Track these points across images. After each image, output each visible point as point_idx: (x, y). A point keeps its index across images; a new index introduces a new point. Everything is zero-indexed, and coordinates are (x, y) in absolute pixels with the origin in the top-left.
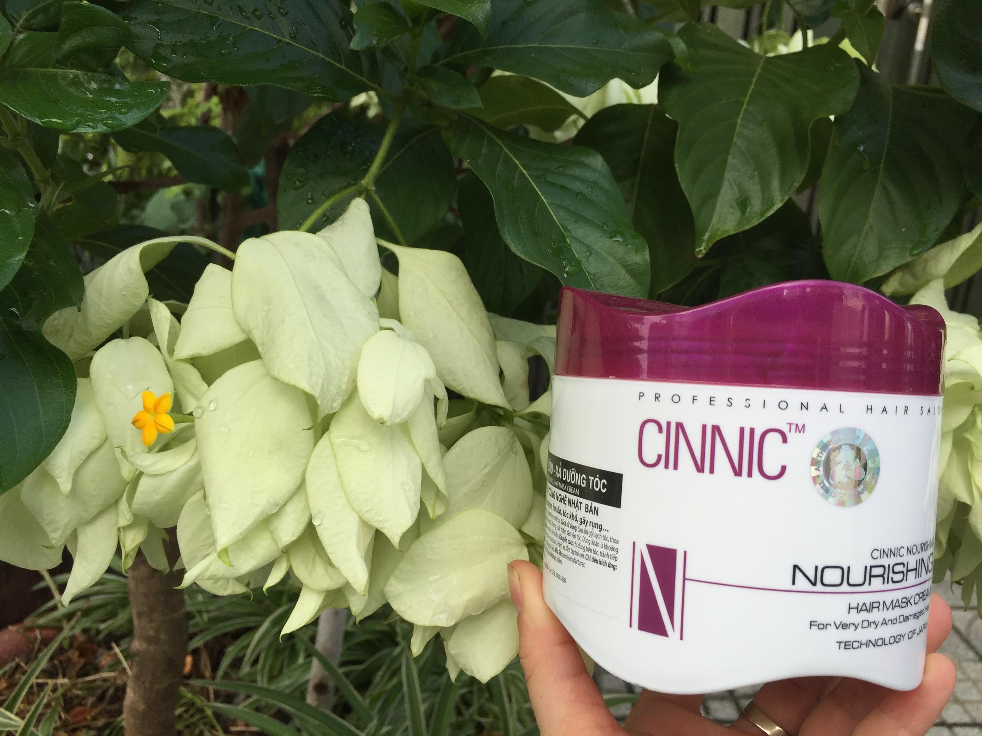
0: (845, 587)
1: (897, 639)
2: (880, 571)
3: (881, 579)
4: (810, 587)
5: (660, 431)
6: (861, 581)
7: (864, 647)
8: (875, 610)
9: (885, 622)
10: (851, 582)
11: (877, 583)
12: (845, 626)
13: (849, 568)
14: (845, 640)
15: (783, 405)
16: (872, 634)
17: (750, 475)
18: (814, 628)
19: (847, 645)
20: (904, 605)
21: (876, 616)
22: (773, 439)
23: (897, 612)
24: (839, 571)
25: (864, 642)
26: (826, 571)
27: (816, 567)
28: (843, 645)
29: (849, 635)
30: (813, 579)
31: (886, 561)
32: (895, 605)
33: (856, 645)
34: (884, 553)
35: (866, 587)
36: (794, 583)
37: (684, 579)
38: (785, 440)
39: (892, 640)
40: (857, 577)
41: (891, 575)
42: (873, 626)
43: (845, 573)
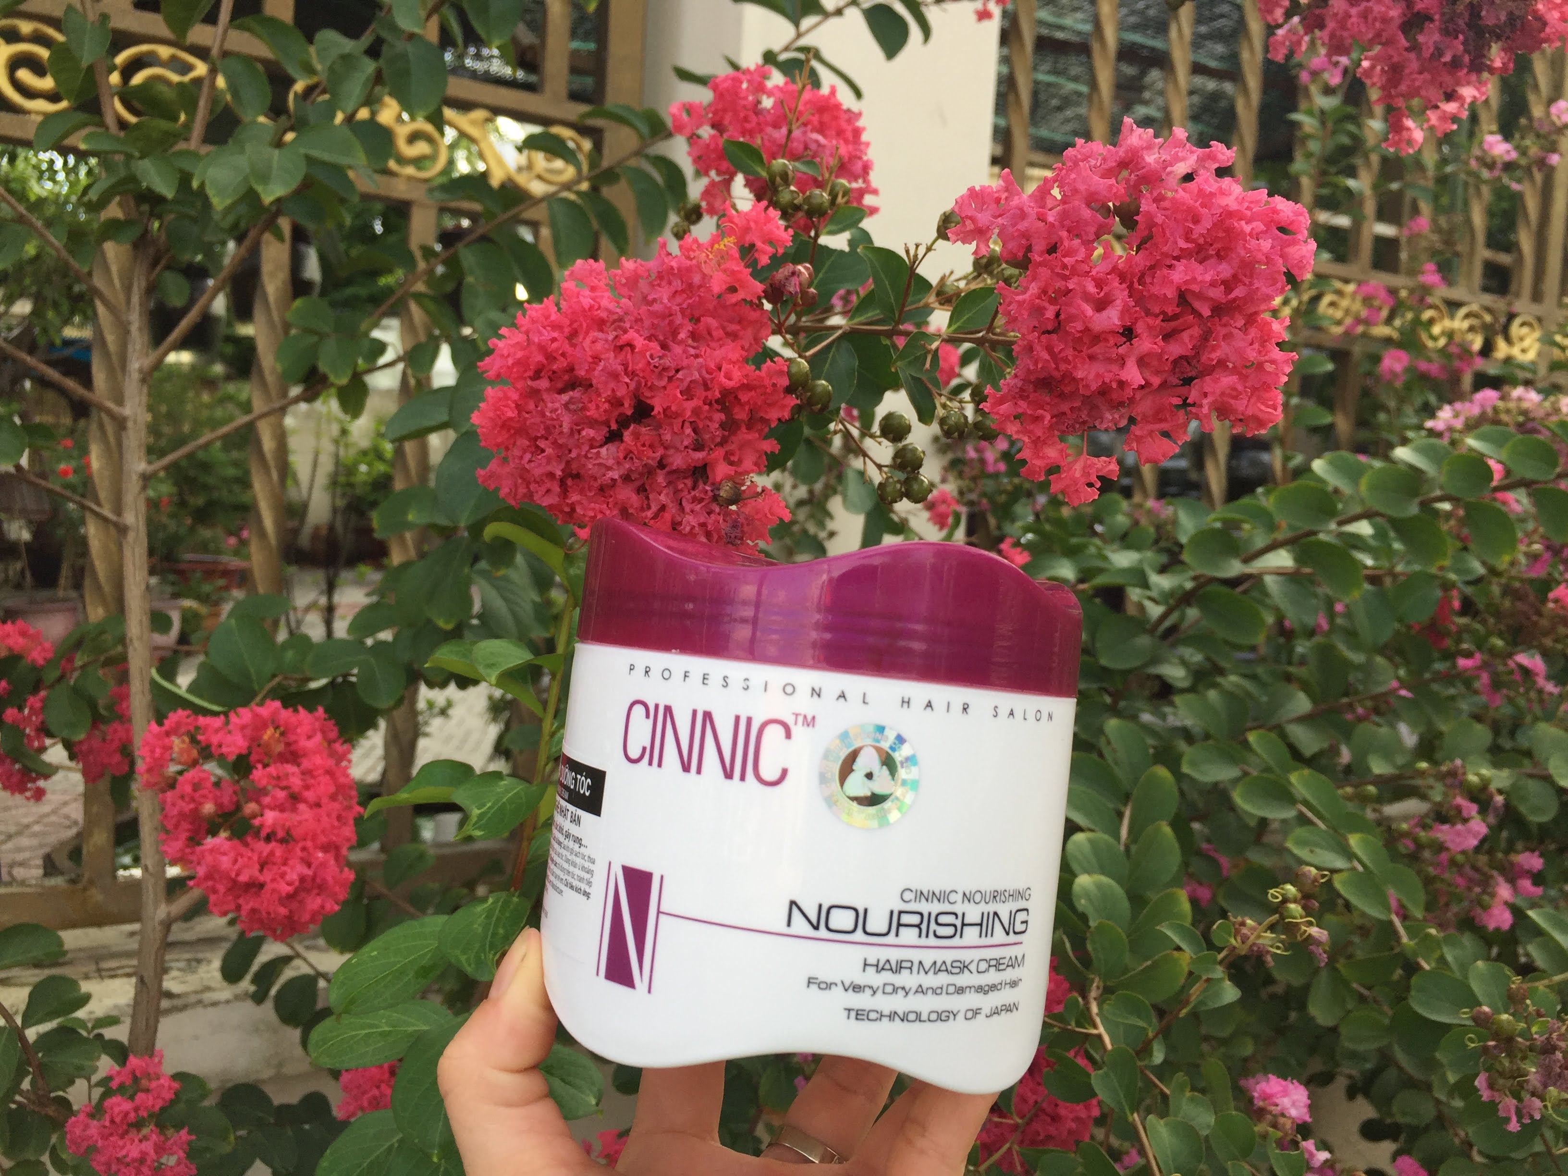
0: (859, 936)
1: (943, 1016)
2: (915, 919)
3: (916, 930)
4: (810, 932)
5: (648, 716)
6: (884, 930)
7: (885, 1020)
8: (906, 972)
9: (921, 990)
10: (869, 929)
11: (909, 936)
12: (857, 988)
13: (866, 911)
14: (856, 1007)
15: (789, 690)
16: (899, 1003)
17: (743, 778)
18: (814, 987)
19: (860, 1015)
20: (957, 970)
21: (905, 979)
22: (773, 733)
23: (943, 979)
24: (852, 914)
25: (886, 1012)
26: (834, 912)
27: (820, 906)
28: (853, 1014)
29: (862, 1001)
30: (814, 921)
31: (924, 907)
32: (938, 968)
33: (873, 1016)
34: (920, 895)
35: (891, 939)
36: (789, 924)
37: (659, 912)
38: (788, 735)
39: (934, 1016)
40: (878, 922)
41: (933, 926)
42: (901, 993)
43: (861, 917)
